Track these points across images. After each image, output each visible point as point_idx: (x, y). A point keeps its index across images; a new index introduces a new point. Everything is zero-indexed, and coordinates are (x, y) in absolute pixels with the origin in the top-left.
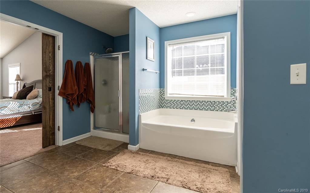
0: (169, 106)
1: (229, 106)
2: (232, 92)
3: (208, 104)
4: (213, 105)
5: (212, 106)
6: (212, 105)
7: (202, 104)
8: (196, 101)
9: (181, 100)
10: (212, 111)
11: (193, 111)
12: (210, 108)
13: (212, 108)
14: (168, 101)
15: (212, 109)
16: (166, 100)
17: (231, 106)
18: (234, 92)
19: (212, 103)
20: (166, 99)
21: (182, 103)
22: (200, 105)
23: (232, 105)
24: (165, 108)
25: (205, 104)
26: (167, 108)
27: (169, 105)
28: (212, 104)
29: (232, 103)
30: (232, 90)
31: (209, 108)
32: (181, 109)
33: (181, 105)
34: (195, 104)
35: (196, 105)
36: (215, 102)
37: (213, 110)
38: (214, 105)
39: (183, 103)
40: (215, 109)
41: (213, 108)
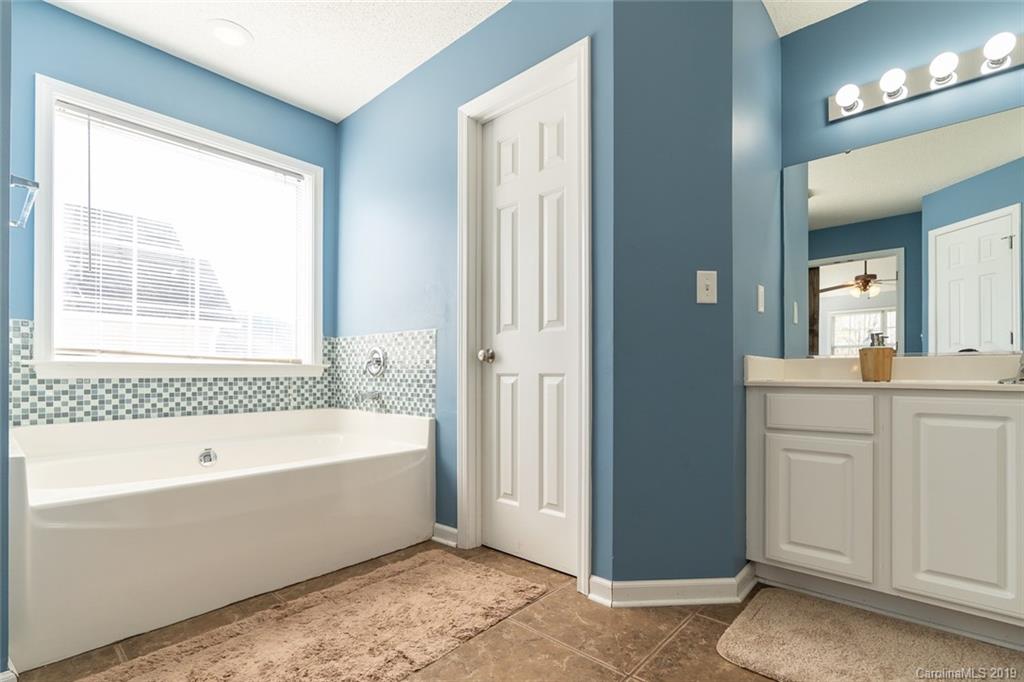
0: (65, 409)
1: (318, 391)
2: (326, 347)
3: (255, 388)
4: (273, 392)
5: (269, 396)
6: (269, 392)
7: (236, 388)
8: (210, 380)
9: (141, 380)
10: (271, 413)
11: (201, 419)
12: (264, 401)
13: (269, 401)
14: (56, 387)
15: (269, 405)
16: (41, 382)
17: (322, 390)
18: (329, 348)
19: (269, 383)
20: (39, 377)
21: (142, 391)
22: (226, 393)
23: (326, 386)
24: (34, 423)
25: (245, 388)
26: (50, 422)
27: (65, 404)
28: (268, 388)
29: (326, 383)
30: (326, 343)
31: (260, 401)
32: (142, 416)
33: (141, 401)
34: (206, 393)
35: (211, 394)
36: (280, 380)
37: (274, 409)
38: (277, 392)
39: (148, 391)
40: (278, 405)
41: (273, 400)
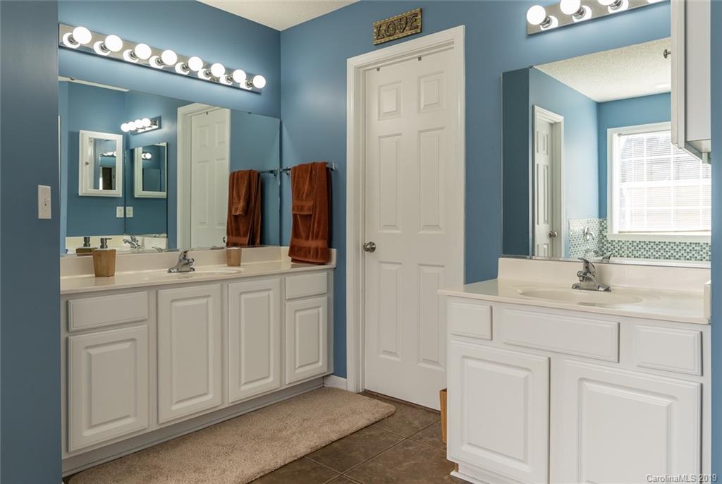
18: (603, 224)
